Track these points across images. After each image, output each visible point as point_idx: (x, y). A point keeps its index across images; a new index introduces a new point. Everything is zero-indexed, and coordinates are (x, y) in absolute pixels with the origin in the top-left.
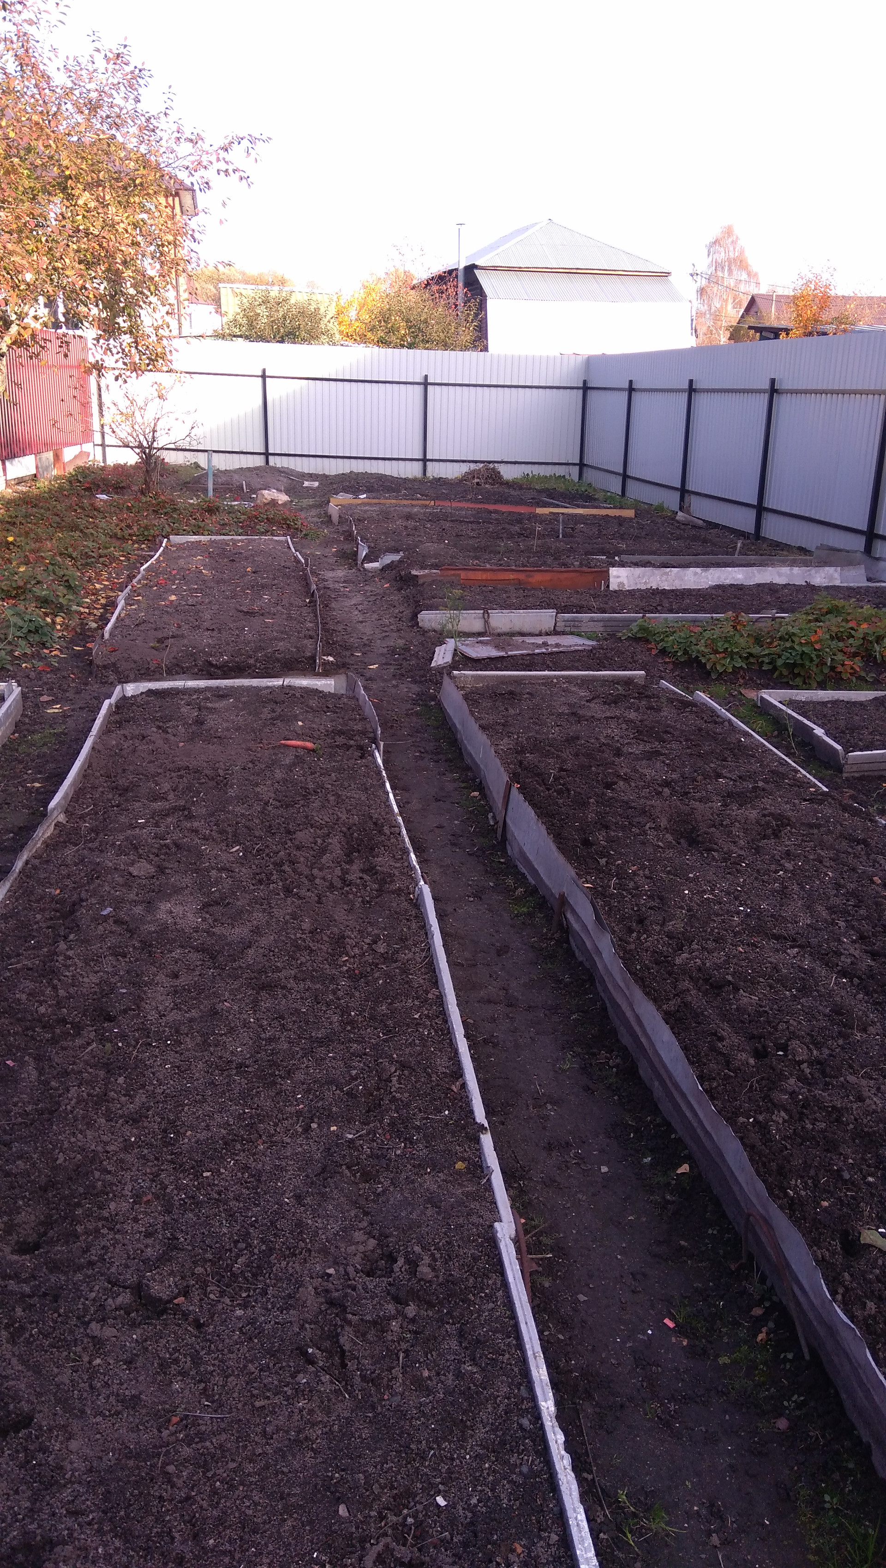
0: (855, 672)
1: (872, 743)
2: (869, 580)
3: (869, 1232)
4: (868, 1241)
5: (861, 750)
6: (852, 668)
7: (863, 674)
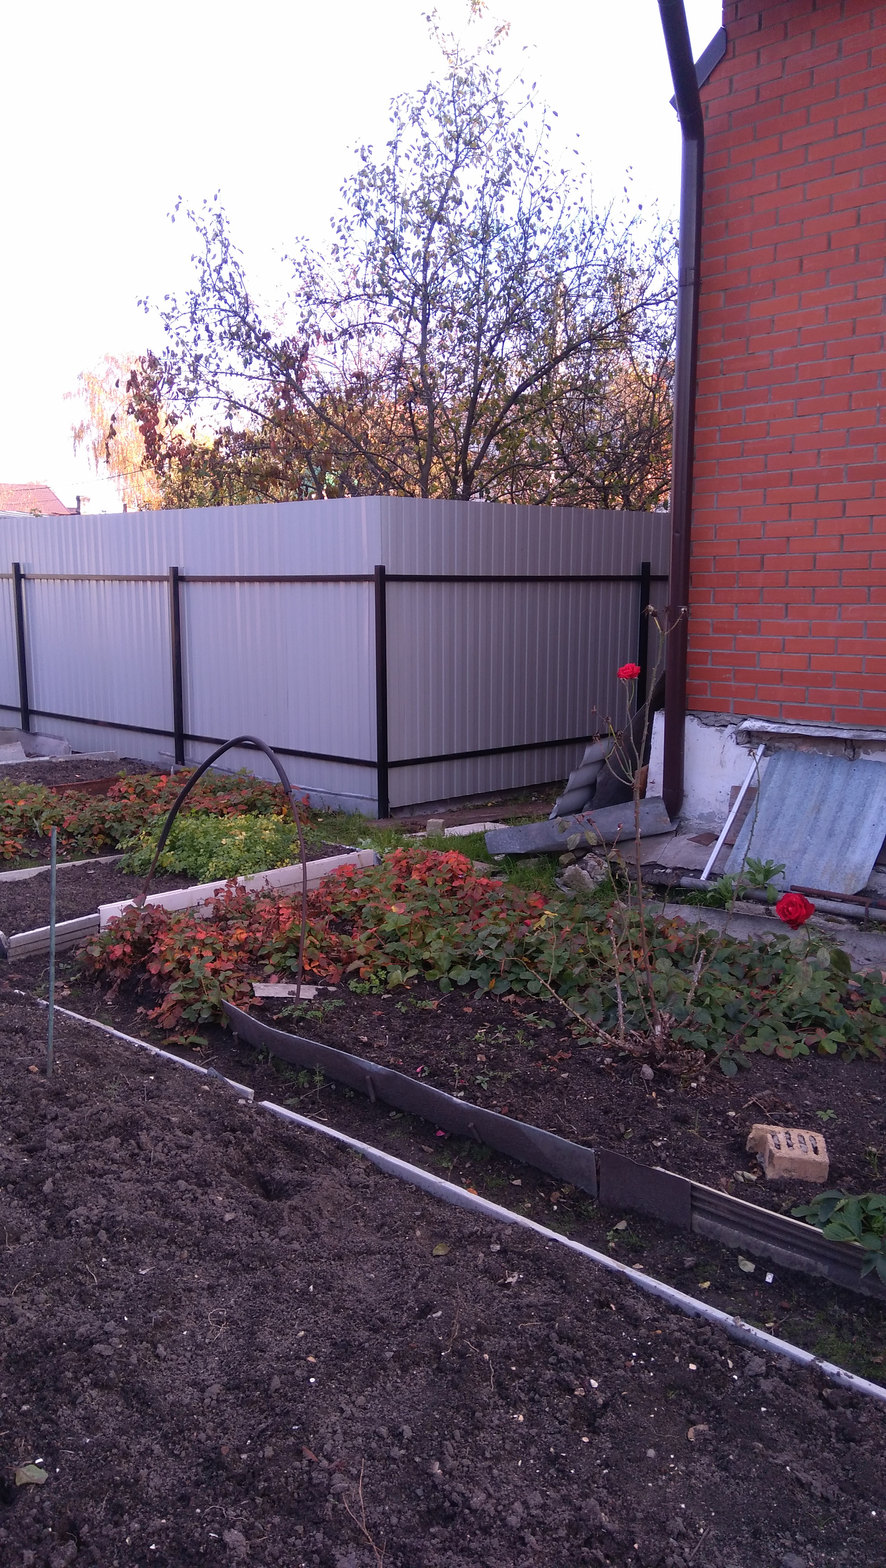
0: (18, 851)
1: (34, 921)
2: (28, 755)
3: (24, 1470)
4: (25, 1480)
5: (24, 931)
6: (14, 847)
7: (26, 851)
